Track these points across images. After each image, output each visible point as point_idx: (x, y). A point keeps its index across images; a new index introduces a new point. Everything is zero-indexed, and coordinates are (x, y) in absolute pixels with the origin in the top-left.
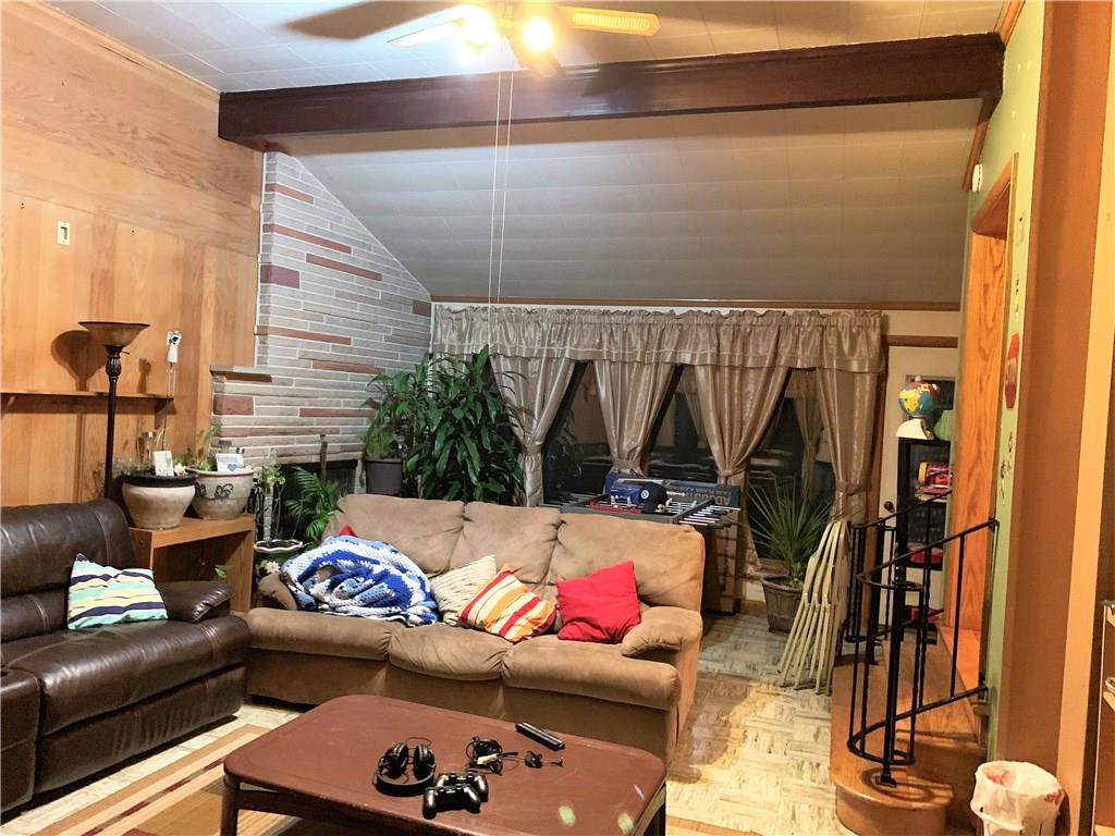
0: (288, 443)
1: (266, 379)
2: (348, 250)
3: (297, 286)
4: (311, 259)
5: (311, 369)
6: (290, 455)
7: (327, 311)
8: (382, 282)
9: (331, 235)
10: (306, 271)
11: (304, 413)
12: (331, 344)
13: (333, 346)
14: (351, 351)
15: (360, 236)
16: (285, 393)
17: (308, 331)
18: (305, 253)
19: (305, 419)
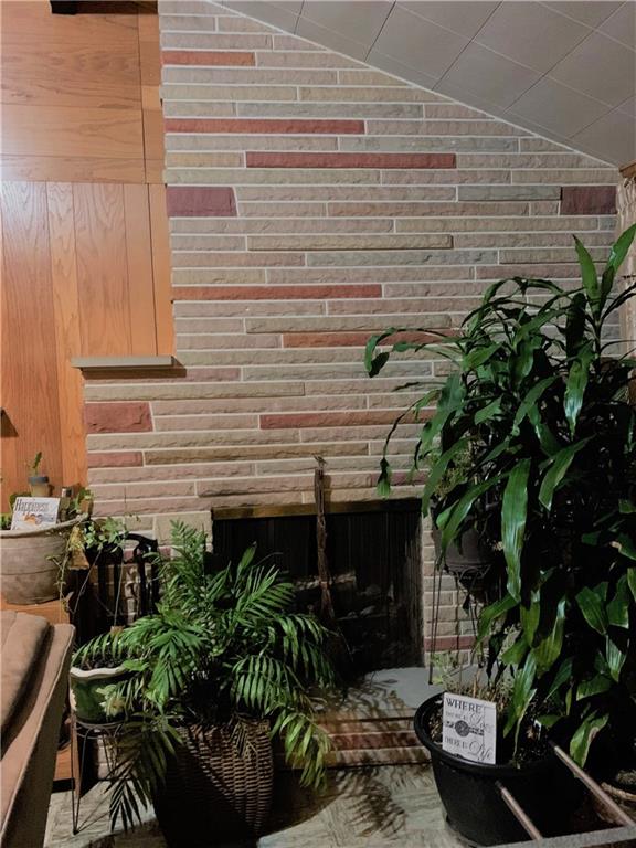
0: (233, 474)
1: (174, 371)
2: (360, 127)
3: (232, 211)
4: (255, 161)
5: (283, 349)
6: (245, 493)
7: (308, 244)
8: (458, 169)
9: (305, 109)
10: (245, 184)
11: (268, 423)
12: (326, 301)
13: (330, 305)
14: (384, 307)
15: (382, 95)
16: (219, 393)
17: (266, 285)
18: (244, 152)
19: (276, 433)
